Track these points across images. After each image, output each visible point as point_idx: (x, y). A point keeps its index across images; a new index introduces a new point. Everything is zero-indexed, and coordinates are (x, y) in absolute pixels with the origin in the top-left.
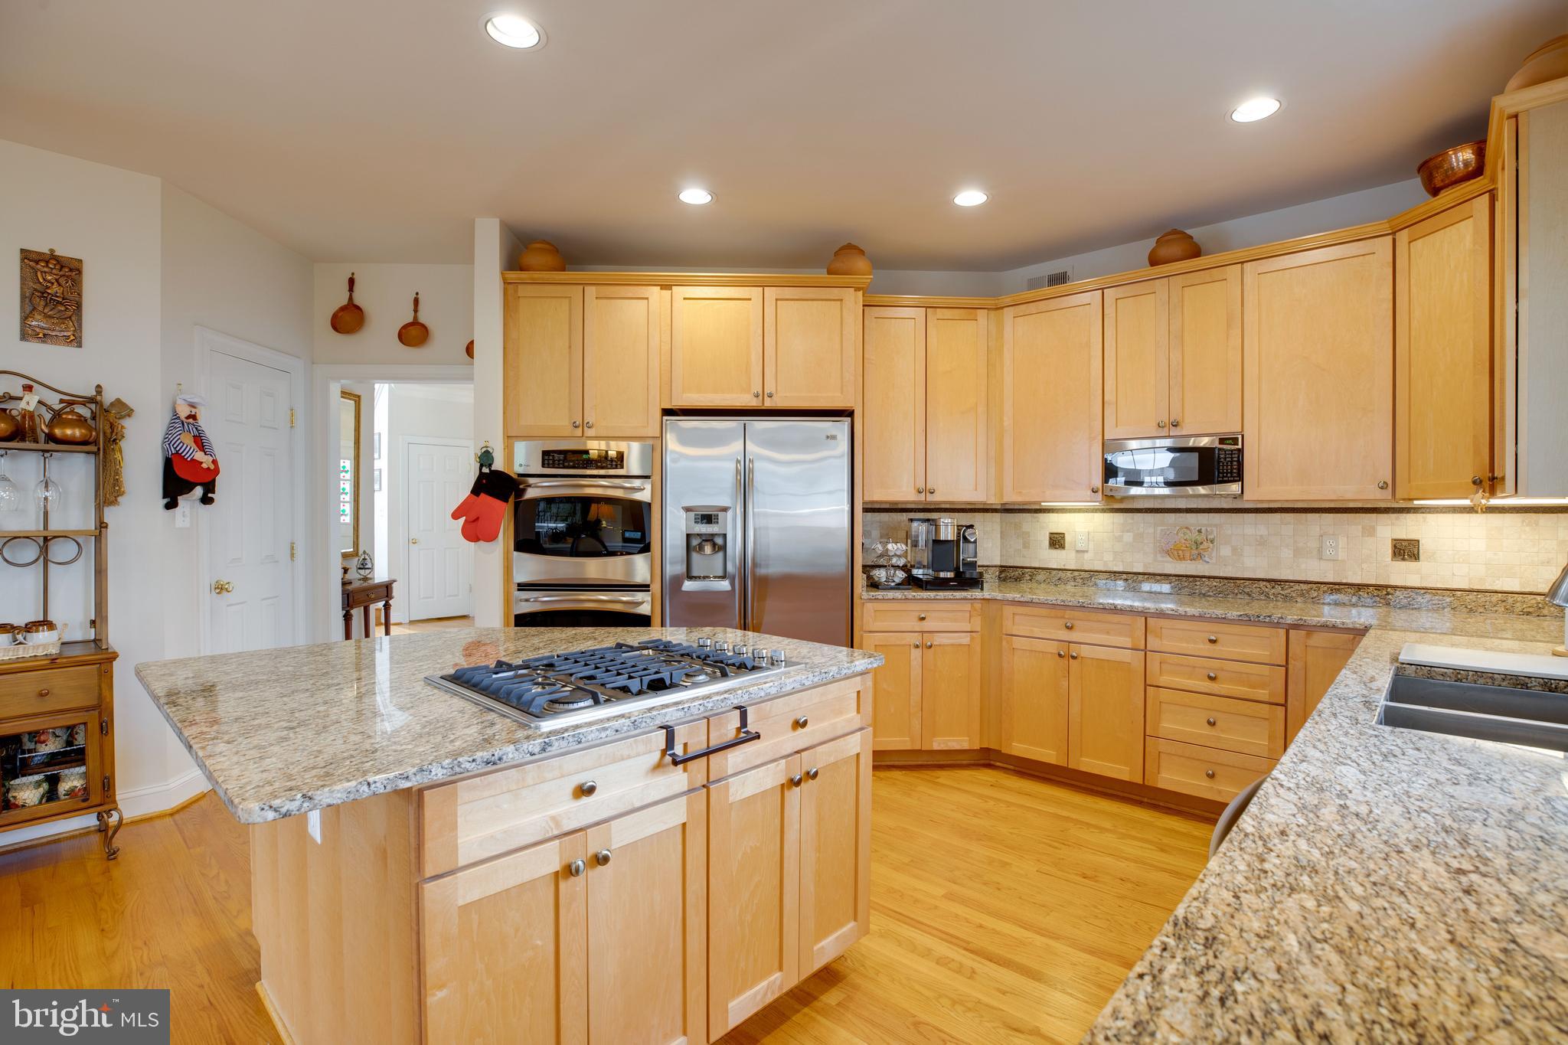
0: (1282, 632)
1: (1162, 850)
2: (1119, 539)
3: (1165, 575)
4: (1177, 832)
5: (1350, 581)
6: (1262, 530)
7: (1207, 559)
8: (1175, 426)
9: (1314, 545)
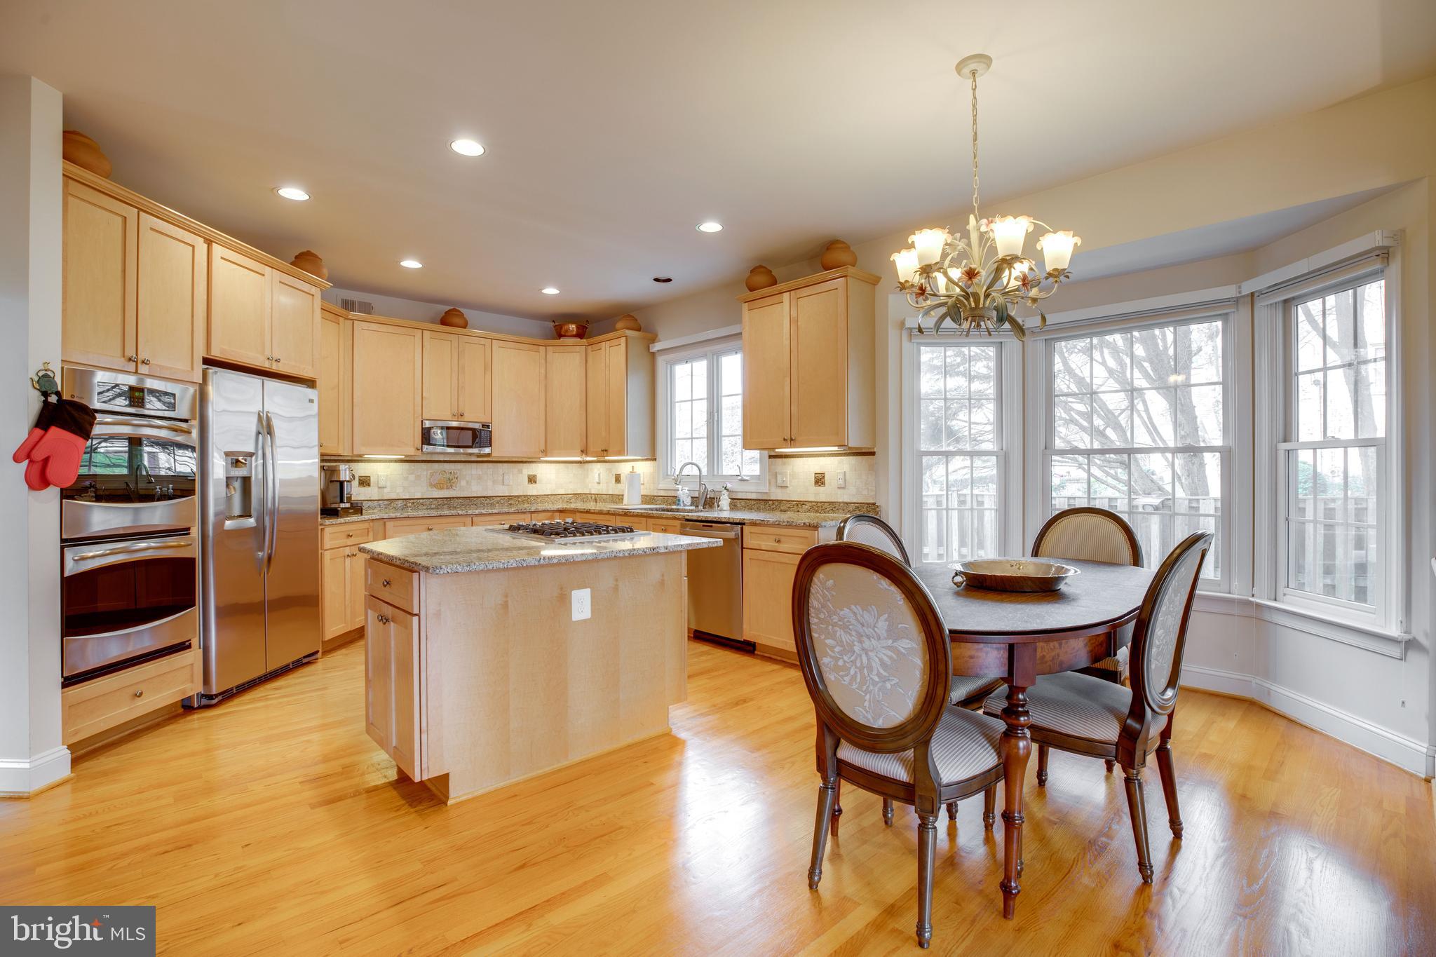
2: (406, 479)
3: (434, 498)
5: (515, 494)
6: (480, 472)
7: (455, 488)
8: (462, 415)
9: (501, 478)
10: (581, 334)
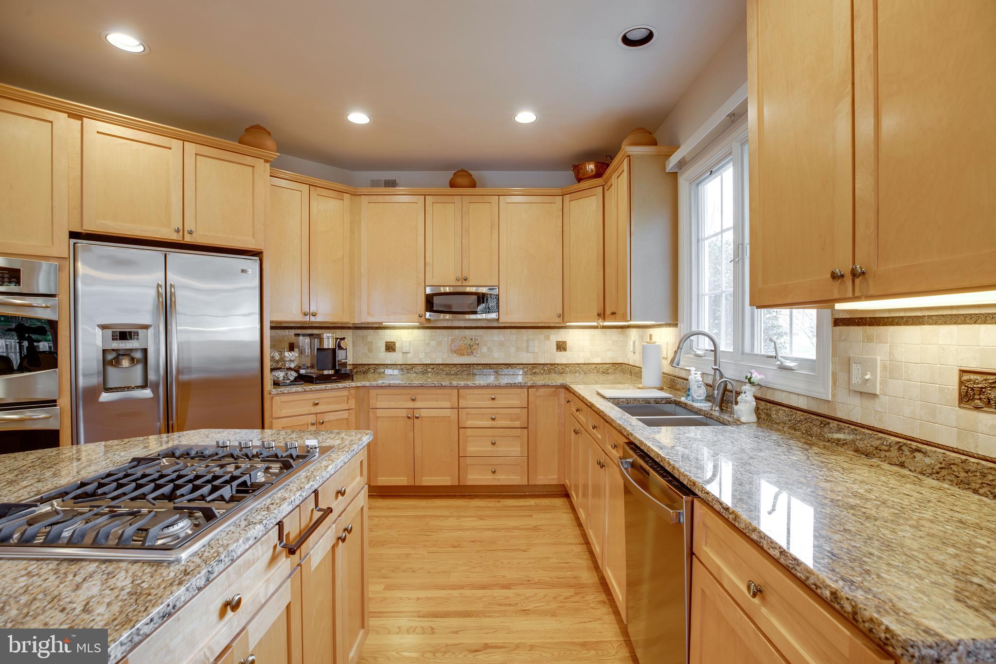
0: (526, 390)
1: (481, 519)
2: (428, 345)
3: (454, 364)
4: (482, 507)
5: (540, 363)
6: (502, 338)
7: (475, 354)
8: (465, 280)
9: (525, 345)
10: (598, 174)
